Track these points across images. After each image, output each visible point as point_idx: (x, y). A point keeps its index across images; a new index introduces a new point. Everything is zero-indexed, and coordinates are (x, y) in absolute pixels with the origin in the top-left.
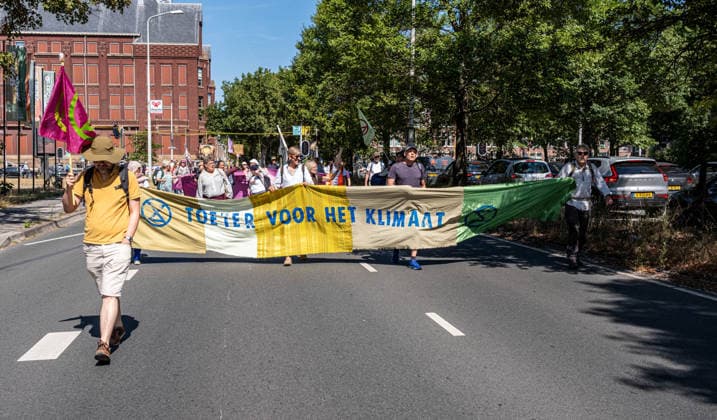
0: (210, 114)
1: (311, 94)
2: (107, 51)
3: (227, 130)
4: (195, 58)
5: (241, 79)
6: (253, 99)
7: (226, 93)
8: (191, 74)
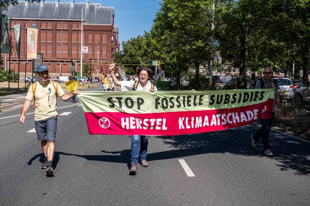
0: (116, 56)
1: (158, 42)
2: (72, 28)
3: (123, 63)
4: (110, 31)
5: (130, 40)
6: (136, 49)
7: (123, 46)
8: (108, 38)
